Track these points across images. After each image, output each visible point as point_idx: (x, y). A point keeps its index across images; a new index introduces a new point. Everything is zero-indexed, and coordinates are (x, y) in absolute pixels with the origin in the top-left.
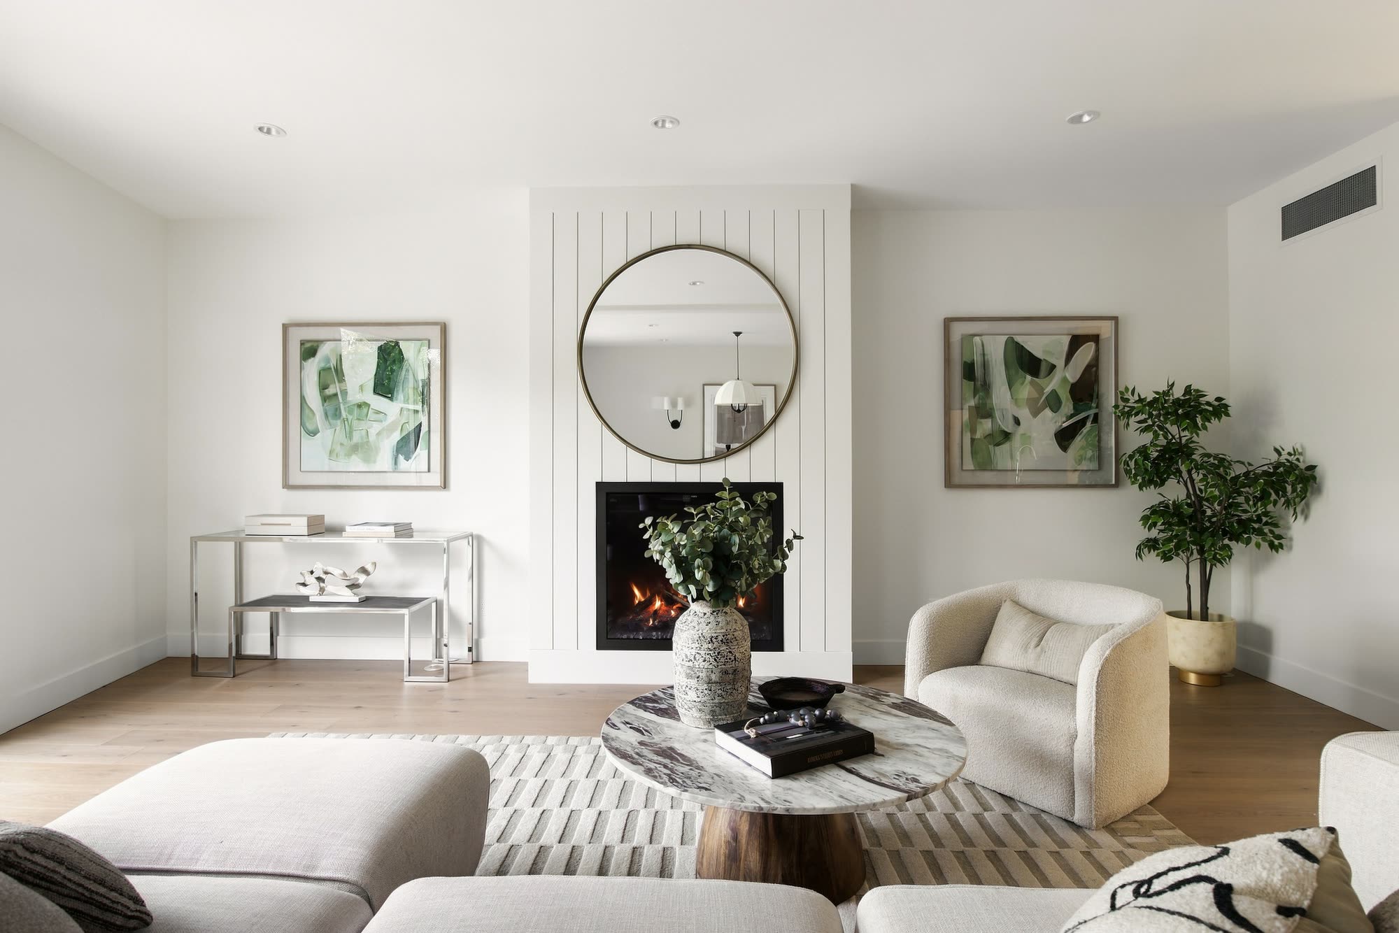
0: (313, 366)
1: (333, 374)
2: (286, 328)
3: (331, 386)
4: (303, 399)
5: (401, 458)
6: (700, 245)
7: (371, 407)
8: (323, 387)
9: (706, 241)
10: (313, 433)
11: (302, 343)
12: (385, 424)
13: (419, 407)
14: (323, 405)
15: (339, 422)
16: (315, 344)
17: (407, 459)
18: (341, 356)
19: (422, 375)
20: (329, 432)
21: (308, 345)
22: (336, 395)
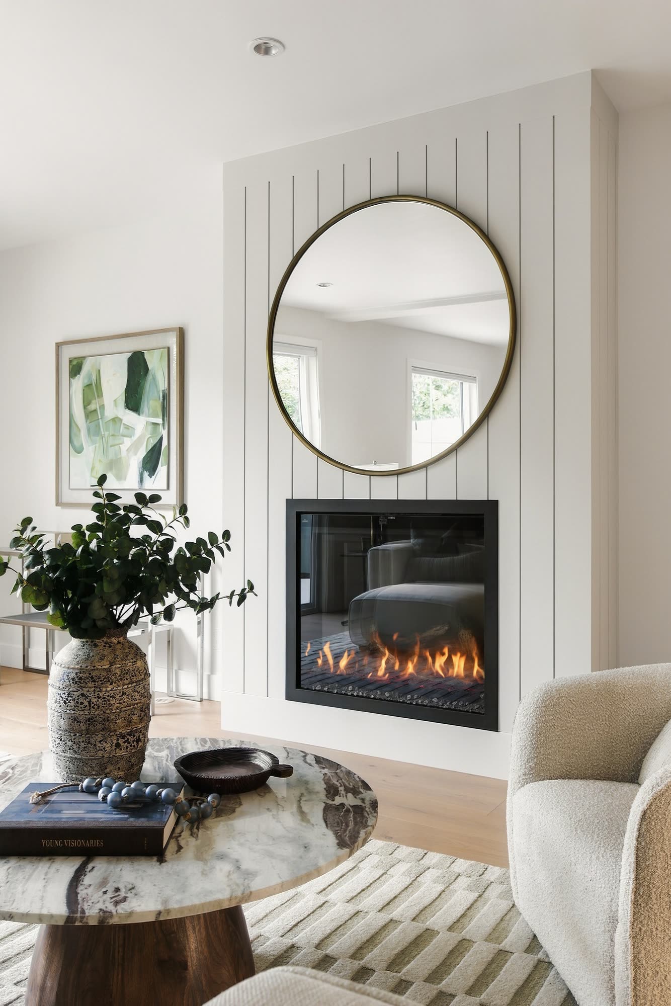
0: (79, 383)
1: (93, 390)
2: (58, 346)
3: (93, 402)
4: (71, 416)
5: (146, 474)
6: (398, 196)
7: (123, 422)
8: (86, 403)
9: (405, 188)
10: (79, 451)
11: (71, 361)
12: (135, 438)
13: (160, 421)
14: (87, 422)
15: (98, 438)
16: (79, 361)
17: (151, 475)
18: (99, 371)
19: (162, 385)
20: (91, 448)
21: (75, 363)
22: (95, 411)
